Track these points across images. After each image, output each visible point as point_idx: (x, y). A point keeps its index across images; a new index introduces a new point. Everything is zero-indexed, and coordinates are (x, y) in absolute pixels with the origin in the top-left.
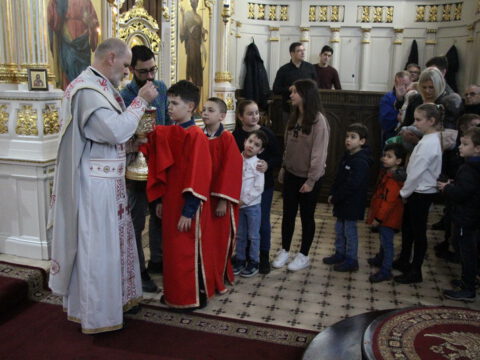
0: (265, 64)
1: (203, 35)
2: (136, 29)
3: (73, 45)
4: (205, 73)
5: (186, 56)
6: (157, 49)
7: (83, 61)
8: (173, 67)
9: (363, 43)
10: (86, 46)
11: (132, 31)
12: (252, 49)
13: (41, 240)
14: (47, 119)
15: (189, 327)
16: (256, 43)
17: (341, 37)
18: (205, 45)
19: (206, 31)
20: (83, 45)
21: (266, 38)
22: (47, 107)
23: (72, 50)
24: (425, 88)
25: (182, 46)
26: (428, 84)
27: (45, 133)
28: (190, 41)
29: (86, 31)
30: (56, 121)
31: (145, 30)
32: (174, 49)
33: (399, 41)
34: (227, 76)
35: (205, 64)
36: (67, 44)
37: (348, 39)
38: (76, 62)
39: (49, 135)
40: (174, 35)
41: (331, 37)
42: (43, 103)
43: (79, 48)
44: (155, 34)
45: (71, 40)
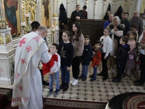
0: (66, 10)
1: (49, 2)
2: (29, 2)
3: (10, 9)
4: (50, 14)
5: (44, 10)
6: (36, 8)
7: (13, 14)
8: (41, 13)
9: (95, 4)
10: (14, 9)
11: (28, 3)
12: (62, 6)
13: (8, 79)
14: (7, 39)
15: (63, 105)
16: (63, 4)
17: (88, 2)
18: (49, 5)
19: (50, 1)
20: (13, 9)
21: (66, 2)
22: (6, 34)
23: (10, 11)
24: (115, 22)
25: (43, 6)
26: (115, 21)
27: (7, 43)
28: (45, 4)
29: (14, 4)
30: (9, 39)
31: (32, 2)
32: (41, 8)
33: (105, 4)
34: (56, 15)
35: (49, 12)
36: (8, 9)
37: (90, 3)
38: (11, 15)
39: (8, 44)
40: (41, 3)
41: (86, 2)
42: (5, 33)
43: (12, 10)
44: (35, 3)
45: (9, 7)
